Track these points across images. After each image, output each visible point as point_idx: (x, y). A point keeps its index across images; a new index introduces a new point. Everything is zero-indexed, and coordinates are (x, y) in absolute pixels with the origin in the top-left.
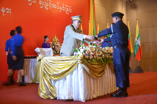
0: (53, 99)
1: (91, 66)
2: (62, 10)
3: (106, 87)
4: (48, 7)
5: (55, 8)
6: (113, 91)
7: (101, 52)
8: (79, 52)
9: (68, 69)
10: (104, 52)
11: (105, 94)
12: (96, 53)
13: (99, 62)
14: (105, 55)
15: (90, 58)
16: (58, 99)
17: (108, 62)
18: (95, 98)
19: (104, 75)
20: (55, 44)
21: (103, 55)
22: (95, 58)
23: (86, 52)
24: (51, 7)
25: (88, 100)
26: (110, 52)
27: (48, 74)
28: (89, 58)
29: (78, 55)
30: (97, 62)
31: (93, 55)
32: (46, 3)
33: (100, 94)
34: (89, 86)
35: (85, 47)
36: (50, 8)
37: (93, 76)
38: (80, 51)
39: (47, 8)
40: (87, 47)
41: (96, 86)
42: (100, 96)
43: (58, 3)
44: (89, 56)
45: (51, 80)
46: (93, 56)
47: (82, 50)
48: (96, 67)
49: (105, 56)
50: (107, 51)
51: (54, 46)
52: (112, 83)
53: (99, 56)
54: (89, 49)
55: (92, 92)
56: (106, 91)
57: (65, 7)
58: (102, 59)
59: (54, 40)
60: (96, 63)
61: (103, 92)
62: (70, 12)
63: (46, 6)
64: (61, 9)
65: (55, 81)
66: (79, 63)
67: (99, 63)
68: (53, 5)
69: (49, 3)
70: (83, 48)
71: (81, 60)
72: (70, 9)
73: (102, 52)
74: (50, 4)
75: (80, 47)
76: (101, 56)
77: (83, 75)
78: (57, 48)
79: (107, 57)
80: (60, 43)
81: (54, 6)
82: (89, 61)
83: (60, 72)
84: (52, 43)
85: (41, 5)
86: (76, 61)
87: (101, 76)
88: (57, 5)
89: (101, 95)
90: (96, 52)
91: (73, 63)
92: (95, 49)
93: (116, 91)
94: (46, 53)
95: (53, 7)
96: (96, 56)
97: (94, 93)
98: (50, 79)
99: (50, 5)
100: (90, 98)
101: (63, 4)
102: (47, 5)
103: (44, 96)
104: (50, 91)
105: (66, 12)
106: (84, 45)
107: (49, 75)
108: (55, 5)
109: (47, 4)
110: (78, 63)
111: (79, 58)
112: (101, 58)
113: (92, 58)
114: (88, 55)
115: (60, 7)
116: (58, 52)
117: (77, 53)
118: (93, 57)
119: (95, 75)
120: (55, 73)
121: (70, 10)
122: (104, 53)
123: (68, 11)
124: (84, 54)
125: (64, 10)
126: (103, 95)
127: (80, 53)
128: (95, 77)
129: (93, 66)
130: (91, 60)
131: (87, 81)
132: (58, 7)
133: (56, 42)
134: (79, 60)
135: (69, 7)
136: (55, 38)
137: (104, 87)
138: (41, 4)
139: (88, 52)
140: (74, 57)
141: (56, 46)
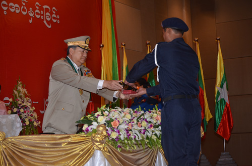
1: (122, 156)
2: (35, 18)
5: (18, 11)
7: (144, 124)
10: (150, 122)
12: (132, 126)
13: (141, 146)
15: (122, 137)
20: (20, 102)
21: (149, 129)
22: (133, 137)
23: (112, 123)
24: (8, 10)
28: (118, 138)
29: (95, 131)
30: (137, 146)
31: (127, 131)
35: (109, 112)
36: (5, 13)
38: (96, 121)
40: (113, 112)
44: (119, 132)
47: (102, 120)
48: (134, 157)
49: (153, 132)
51: (17, 107)
53: (140, 131)
57: (41, 9)
58: (147, 138)
59: (16, 92)
62: (55, 21)
64: (31, 15)
67: (140, 148)
68: (11, 4)
70: (103, 115)
71: (100, 142)
72: (54, 15)
73: (146, 123)
74: (4, 2)
75: (97, 111)
76: (145, 130)
78: (25, 112)
80: (30, 100)
81: (15, 8)
84: (11, 100)
86: (89, 144)
88: (21, 5)
90: (133, 124)
91: (82, 150)
92: (129, 117)
95: (12, 10)
96: (134, 132)
99: (4, 5)
101: (37, 3)
105: (45, 22)
106: (104, 106)
108: (17, 5)
110: (95, 148)
112: (145, 136)
113: (126, 136)
114: (116, 130)
115: (28, 10)
116: (27, 123)
117: (91, 127)
121: (54, 18)
122: (151, 125)
123: (49, 19)
124: (107, 128)
125: (38, 17)
127: (99, 126)
129: (129, 155)
132: (24, 10)
133: (21, 97)
134: (97, 142)
135: (51, 9)
136: (20, 88)
139: (117, 123)
140: (83, 134)
141: (22, 107)
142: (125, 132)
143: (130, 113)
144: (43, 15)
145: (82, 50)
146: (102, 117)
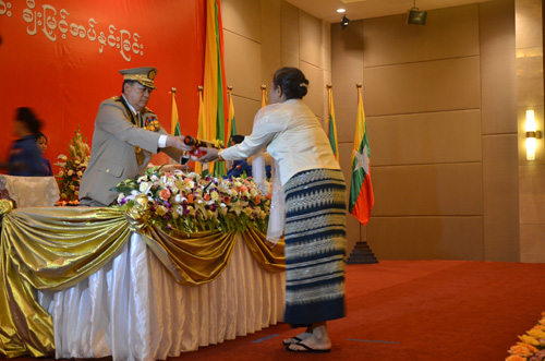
0: (40, 358)
1: (175, 242)
2: (107, 47)
3: (234, 313)
4: (57, 32)
5: (82, 36)
6: (260, 329)
7: (215, 195)
8: (134, 192)
9: (94, 251)
10: (226, 194)
11: (229, 338)
12: (195, 198)
13: (207, 228)
14: (231, 204)
15: (174, 215)
16: (57, 357)
17: (239, 228)
18: (190, 352)
19: (224, 274)
20: (77, 162)
21: (223, 205)
22: (194, 214)
23: (160, 193)
24: (68, 33)
25: (164, 358)
26: (248, 195)
27: (27, 267)
28: (169, 215)
29: (132, 204)
30: (200, 229)
31: (184, 204)
32: (49, 18)
33: (209, 340)
34: (169, 311)
35: (159, 177)
36: (64, 37)
37: (184, 274)
38: (138, 188)
39: (52, 36)
40: (165, 177)
41: (194, 311)
42: (211, 345)
43: (92, 20)
44: (170, 207)
45: (35, 290)
46: (185, 208)
47: (145, 187)
48: (196, 245)
49: (229, 207)
50: (239, 189)
52: (253, 299)
53: (207, 207)
54: (171, 184)
55: (180, 333)
56: (231, 327)
57: (117, 34)
58: (220, 217)
59: (73, 148)
60: (193, 230)
61: (223, 330)
62: (136, 52)
63: (49, 30)
64: (103, 42)
65: (51, 293)
66: (132, 233)
67: (205, 232)
68: (73, 25)
69: (58, 18)
70: (149, 180)
71: (138, 220)
72: (135, 44)
73: (218, 195)
74: (61, 22)
76: (215, 207)
77: (145, 272)
79: (238, 212)
81: (78, 30)
82: (169, 225)
83: (66, 263)
84: (64, 158)
85: (31, 26)
86: (122, 224)
87: (213, 277)
88: (87, 27)
89: (214, 342)
90: (197, 195)
91: (111, 232)
92: (192, 184)
93: (270, 325)
94: (33, 194)
95: (75, 34)
96: (197, 207)
97: (187, 335)
98: (32, 288)
99: (63, 26)
100: (170, 352)
101: (112, 26)
102: (53, 27)
103: (9, 347)
104: (30, 328)
105: (122, 52)
107: (30, 273)
108: (82, 27)
109: (51, 20)
110: (131, 229)
111: (134, 213)
112: (216, 213)
113: (181, 213)
114: (166, 203)
115: (98, 34)
117: (128, 198)
118: (186, 212)
119: (190, 273)
120: (50, 265)
121: (135, 48)
122: (226, 197)
123: (128, 49)
124: (150, 199)
125: (112, 45)
126: (222, 341)
127: (137, 197)
128: (190, 280)
129: (185, 241)
130: (178, 220)
131: (163, 295)
132: (91, 34)
133: (79, 155)
134: (133, 220)
135: (132, 34)
136: (79, 142)
137: (224, 315)
138: (29, 20)
139: (168, 192)
140: (115, 208)
141: (80, 169)
142: (181, 207)
143: (194, 180)
144: (119, 42)
145: (141, 87)
146: (146, 184)
